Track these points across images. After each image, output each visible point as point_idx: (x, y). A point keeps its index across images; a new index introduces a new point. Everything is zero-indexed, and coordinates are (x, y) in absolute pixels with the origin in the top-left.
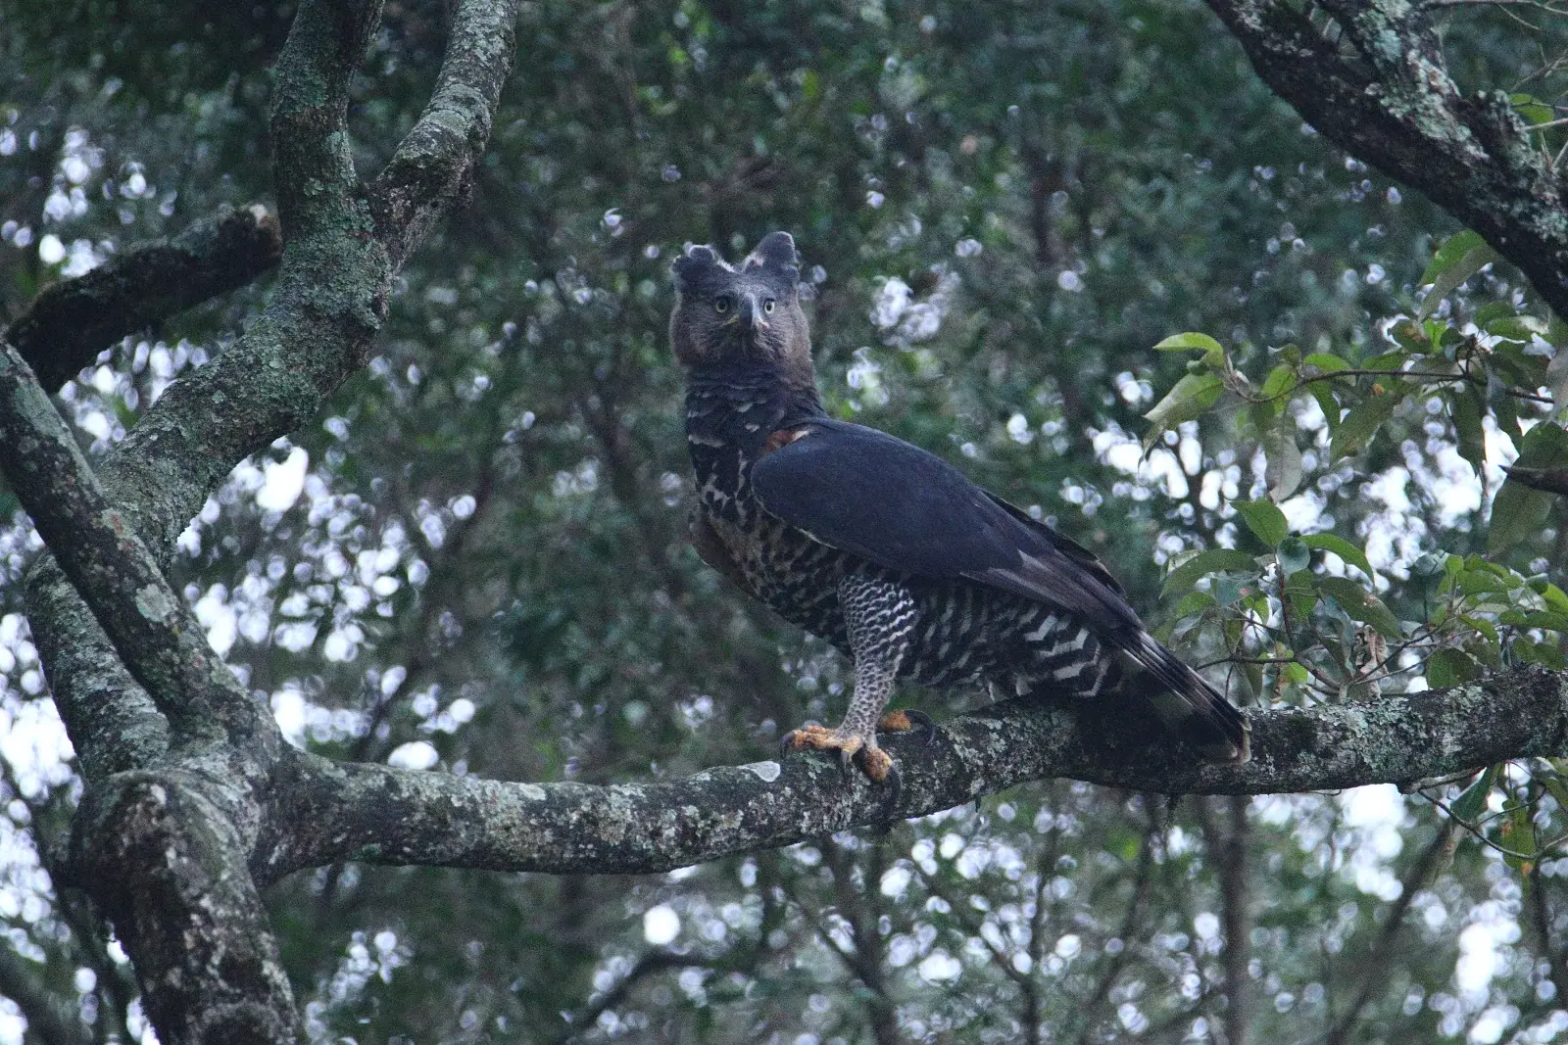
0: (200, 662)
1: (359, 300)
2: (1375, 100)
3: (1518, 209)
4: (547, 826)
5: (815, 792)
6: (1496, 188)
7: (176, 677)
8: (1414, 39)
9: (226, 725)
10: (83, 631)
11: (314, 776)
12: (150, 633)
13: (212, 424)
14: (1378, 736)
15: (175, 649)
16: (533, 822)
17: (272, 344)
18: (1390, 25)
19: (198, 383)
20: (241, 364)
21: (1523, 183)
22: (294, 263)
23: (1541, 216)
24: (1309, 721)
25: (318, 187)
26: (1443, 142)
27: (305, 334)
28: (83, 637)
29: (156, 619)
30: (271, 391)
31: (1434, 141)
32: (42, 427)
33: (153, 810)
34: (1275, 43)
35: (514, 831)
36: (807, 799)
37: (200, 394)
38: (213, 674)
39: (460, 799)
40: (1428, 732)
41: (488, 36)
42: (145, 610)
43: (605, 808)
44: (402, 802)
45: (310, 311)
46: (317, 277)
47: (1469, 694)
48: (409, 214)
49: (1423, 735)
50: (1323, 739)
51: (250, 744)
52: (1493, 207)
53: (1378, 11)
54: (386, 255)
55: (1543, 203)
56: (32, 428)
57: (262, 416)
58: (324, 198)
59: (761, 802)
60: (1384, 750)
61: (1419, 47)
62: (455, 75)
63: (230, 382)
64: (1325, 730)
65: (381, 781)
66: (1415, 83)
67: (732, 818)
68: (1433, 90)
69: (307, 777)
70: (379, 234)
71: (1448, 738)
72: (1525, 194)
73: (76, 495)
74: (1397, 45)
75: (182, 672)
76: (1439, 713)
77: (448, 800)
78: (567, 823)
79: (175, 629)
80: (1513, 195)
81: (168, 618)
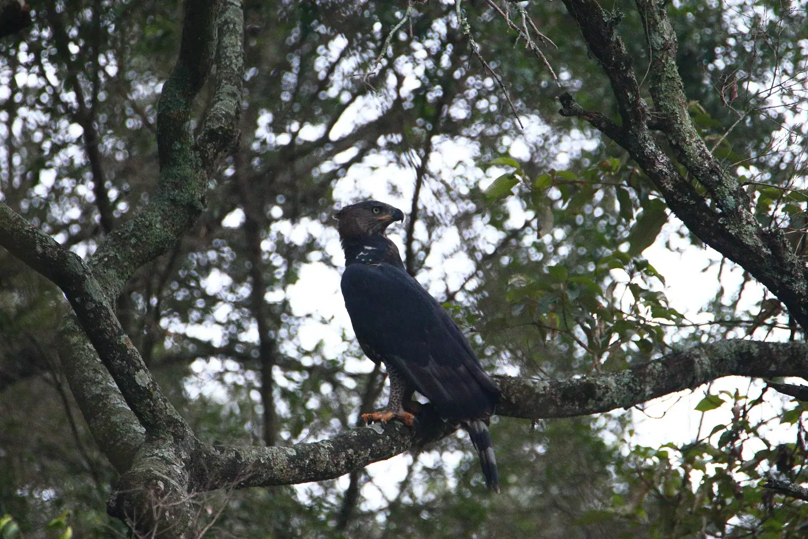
0: (162, 405)
1: (196, 198)
2: (723, 225)
3: (785, 279)
4: (297, 467)
5: (399, 438)
6: (775, 268)
7: (152, 412)
8: (741, 200)
9: (173, 434)
10: (87, 362)
11: (207, 455)
12: (140, 392)
13: (130, 253)
14: (620, 390)
15: (151, 399)
16: (291, 466)
17: (157, 216)
18: (730, 194)
19: (124, 234)
20: (144, 225)
21: (789, 269)
22: (166, 179)
23: (796, 283)
24: (592, 384)
25: (179, 146)
26: (753, 246)
27: (171, 213)
28: (87, 365)
29: (143, 386)
30: (156, 238)
31: (749, 246)
32: (96, 298)
33: (159, 493)
34: (679, 197)
35: (284, 471)
36: (396, 441)
37: (126, 239)
38: (167, 410)
39: (264, 459)
40: (640, 386)
41: (236, 58)
42: (139, 381)
43: (319, 455)
44: (242, 463)
45: (173, 201)
46: (176, 186)
47: (657, 367)
48: (216, 155)
49: (638, 388)
50: (599, 393)
51: (183, 443)
52: (773, 277)
53: (726, 187)
54: (206, 176)
55: (796, 278)
56: (92, 298)
57: (151, 249)
58: (181, 150)
59: (378, 444)
60: (623, 396)
61: (743, 204)
62: (226, 79)
63: (138, 233)
64: (599, 389)
65: (233, 455)
66: (741, 220)
67: (366, 453)
68: (748, 223)
69: (205, 456)
70: (204, 166)
71: (648, 388)
72: (789, 274)
73: (110, 329)
74: (734, 203)
75: (154, 410)
76: (645, 377)
77: (259, 461)
78: (305, 465)
79: (151, 390)
80: (783, 273)
81: (148, 385)
